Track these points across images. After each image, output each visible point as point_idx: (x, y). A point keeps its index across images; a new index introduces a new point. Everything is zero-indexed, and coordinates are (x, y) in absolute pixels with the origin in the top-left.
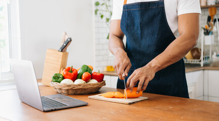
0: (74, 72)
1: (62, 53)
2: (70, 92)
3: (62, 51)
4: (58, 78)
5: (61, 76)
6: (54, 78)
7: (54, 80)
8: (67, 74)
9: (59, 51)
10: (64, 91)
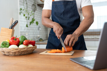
0: (17, 40)
1: (12, 30)
2: (17, 54)
3: (11, 28)
4: (6, 44)
5: (8, 43)
6: (3, 44)
7: (3, 46)
8: (13, 42)
9: (10, 28)
10: (11, 54)
